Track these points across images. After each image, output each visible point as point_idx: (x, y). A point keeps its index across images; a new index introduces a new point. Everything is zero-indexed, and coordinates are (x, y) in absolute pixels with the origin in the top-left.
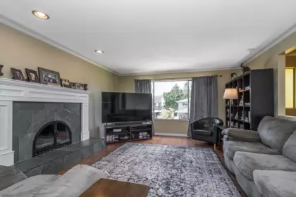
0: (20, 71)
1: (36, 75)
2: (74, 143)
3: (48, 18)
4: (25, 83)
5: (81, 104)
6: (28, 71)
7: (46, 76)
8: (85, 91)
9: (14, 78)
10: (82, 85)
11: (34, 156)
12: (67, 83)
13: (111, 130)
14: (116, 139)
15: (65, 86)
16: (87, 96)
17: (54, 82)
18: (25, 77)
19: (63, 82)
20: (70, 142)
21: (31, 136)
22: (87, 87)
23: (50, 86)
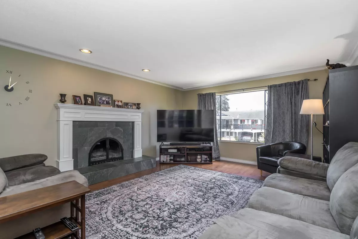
0: (80, 97)
1: (92, 99)
2: (125, 158)
3: (91, 52)
4: (83, 106)
5: (133, 122)
6: (86, 96)
7: (100, 99)
8: (137, 110)
9: (75, 104)
10: (135, 104)
11: (89, 165)
12: (120, 104)
13: (167, 150)
14: (171, 160)
15: (118, 106)
16: (140, 114)
17: (108, 103)
18: (83, 102)
19: (116, 103)
20: (122, 158)
21: (87, 148)
22: (141, 106)
23: (102, 107)
